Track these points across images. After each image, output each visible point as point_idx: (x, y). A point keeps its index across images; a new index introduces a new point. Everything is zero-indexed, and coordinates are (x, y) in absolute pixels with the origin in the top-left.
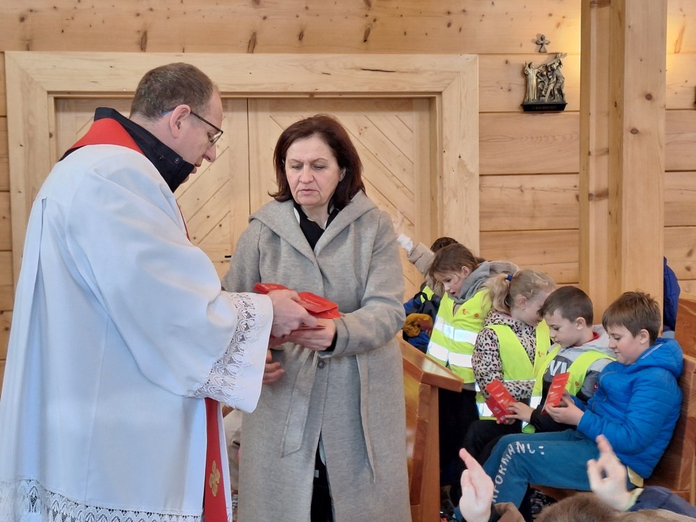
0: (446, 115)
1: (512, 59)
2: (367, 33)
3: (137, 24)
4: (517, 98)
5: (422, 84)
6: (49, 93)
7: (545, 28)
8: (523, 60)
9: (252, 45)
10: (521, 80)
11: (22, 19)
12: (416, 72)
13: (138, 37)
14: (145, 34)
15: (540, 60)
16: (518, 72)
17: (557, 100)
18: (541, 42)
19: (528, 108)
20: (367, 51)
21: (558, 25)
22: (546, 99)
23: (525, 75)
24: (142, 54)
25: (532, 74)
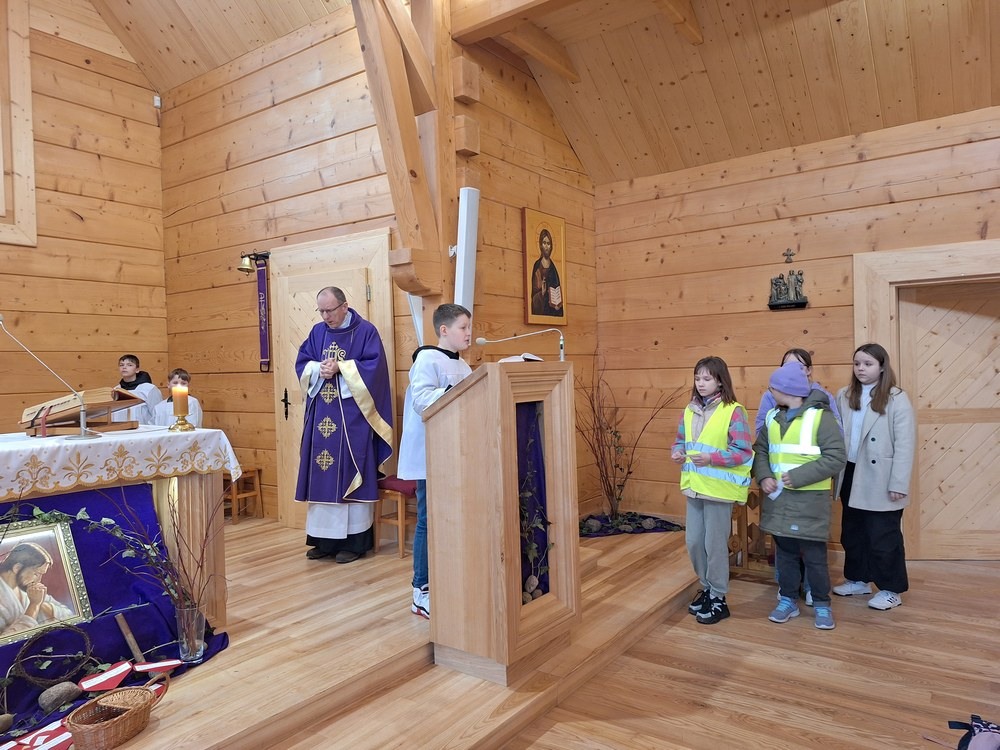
3: (979, 216)
6: (891, 283)
13: (978, 228)
14: (986, 224)
24: (983, 242)
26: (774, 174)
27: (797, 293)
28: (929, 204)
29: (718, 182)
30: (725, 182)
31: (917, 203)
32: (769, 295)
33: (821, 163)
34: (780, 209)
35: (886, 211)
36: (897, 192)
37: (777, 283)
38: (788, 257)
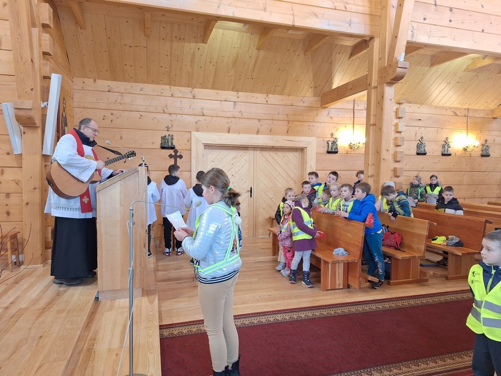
0: (307, 154)
1: (325, 139)
2: (288, 130)
3: (227, 126)
4: (326, 149)
5: (302, 145)
6: (203, 144)
7: (333, 131)
8: (328, 139)
9: (258, 133)
10: (327, 145)
11: (196, 123)
12: (301, 142)
13: (227, 129)
14: (230, 128)
15: (332, 140)
16: (326, 142)
17: (336, 151)
18: (332, 135)
19: (328, 152)
20: (288, 135)
21: (337, 130)
22: (333, 150)
23: (328, 143)
24: (229, 134)
25: (330, 143)
26: (162, 95)
27: (172, 143)
28: (214, 119)
29: (139, 92)
30: (142, 92)
31: (211, 117)
32: (160, 142)
33: (181, 95)
34: (165, 109)
35: (201, 118)
36: (205, 112)
37: (163, 138)
38: (168, 129)
